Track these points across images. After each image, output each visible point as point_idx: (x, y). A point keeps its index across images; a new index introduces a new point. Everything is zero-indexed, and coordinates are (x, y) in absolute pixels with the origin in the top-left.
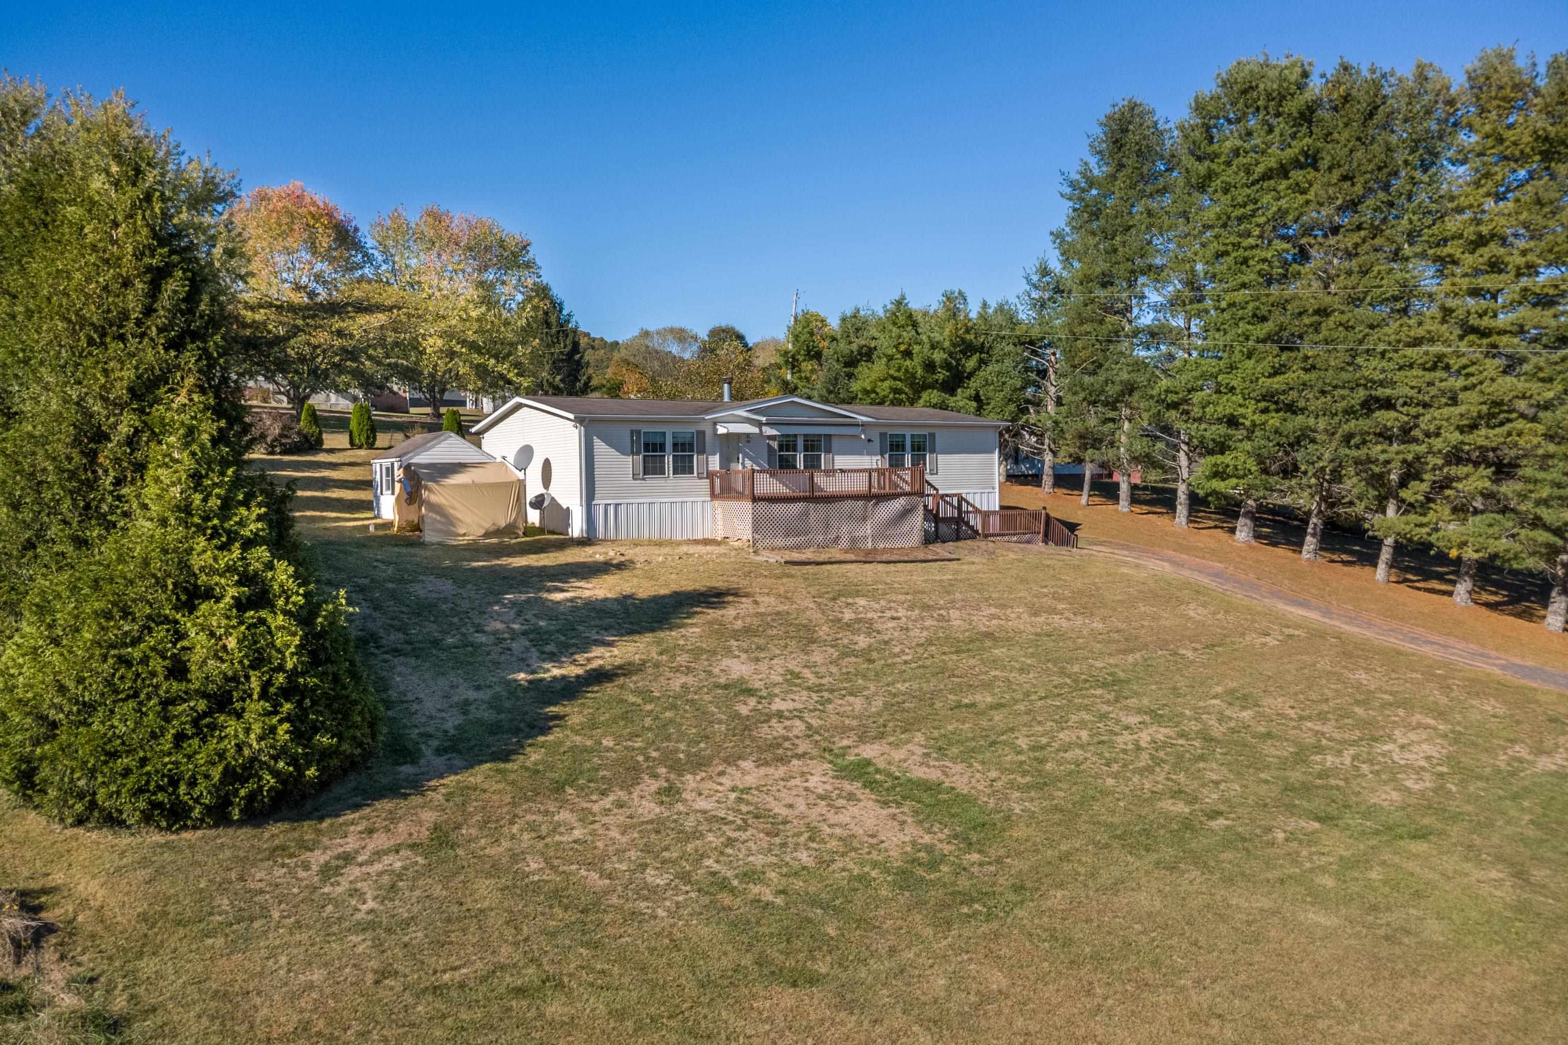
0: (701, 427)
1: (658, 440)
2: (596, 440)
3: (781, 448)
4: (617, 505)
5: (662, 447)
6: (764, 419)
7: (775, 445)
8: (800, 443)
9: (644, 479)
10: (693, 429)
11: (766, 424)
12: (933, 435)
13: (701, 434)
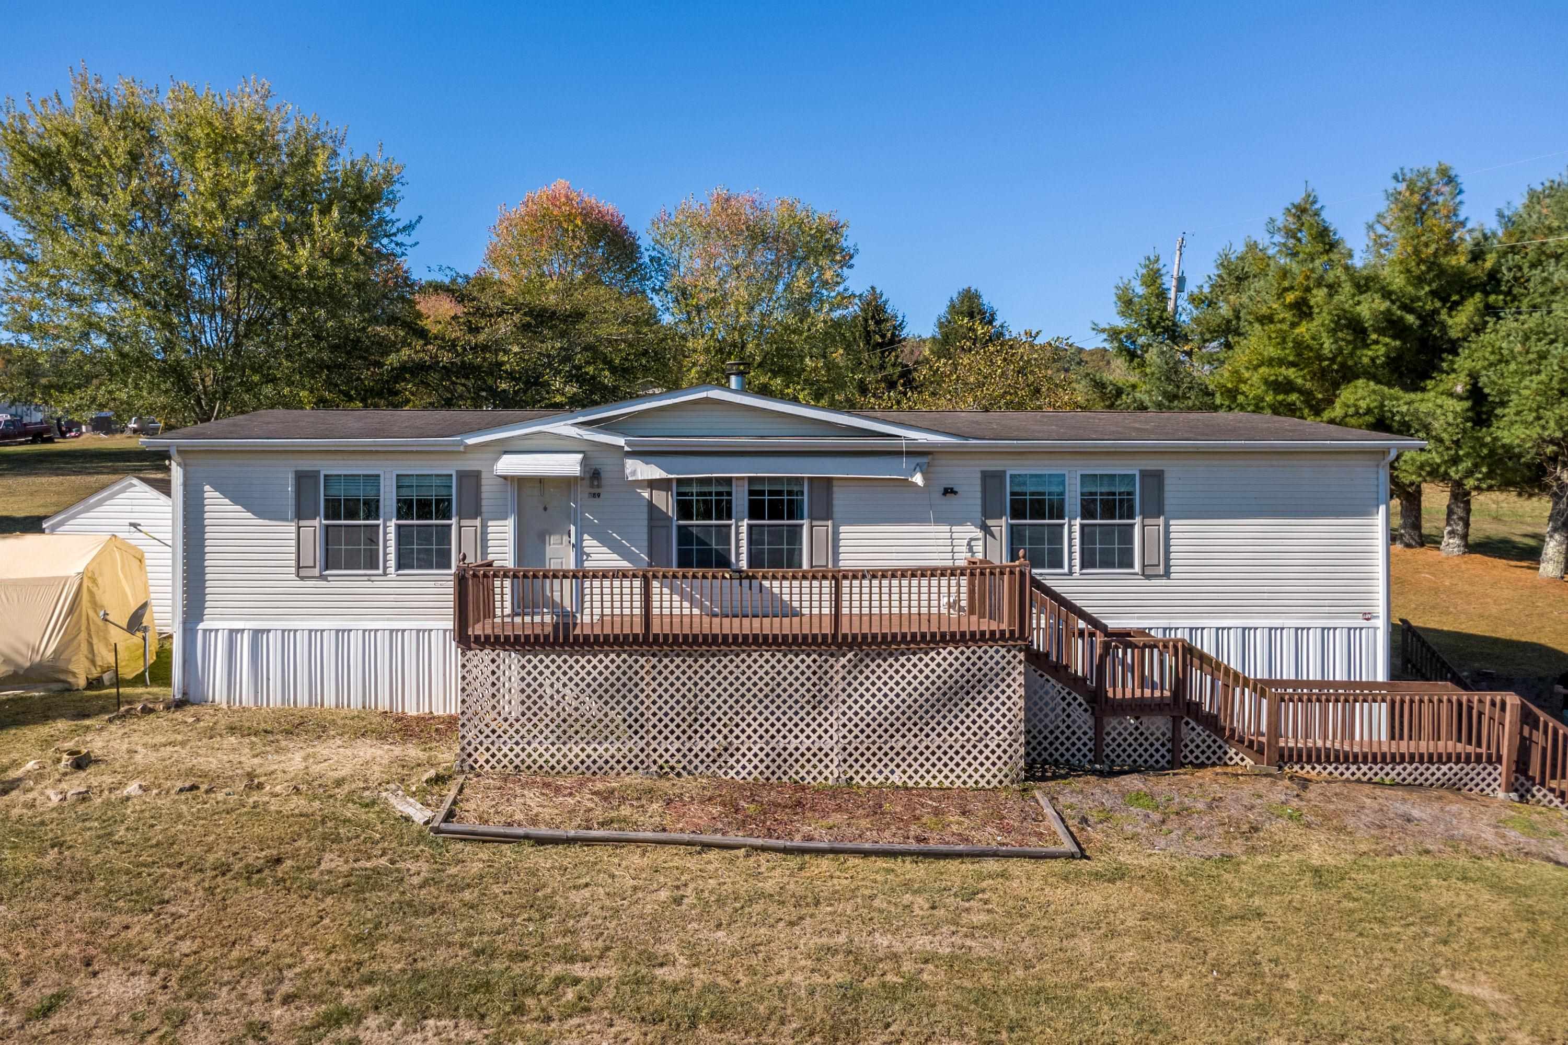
0: (470, 464)
1: (361, 493)
2: (210, 493)
3: (684, 509)
4: (257, 633)
5: (372, 508)
6: (620, 441)
7: (665, 502)
8: (740, 499)
9: (322, 577)
10: (450, 468)
11: (634, 454)
12: (1154, 479)
13: (471, 480)
